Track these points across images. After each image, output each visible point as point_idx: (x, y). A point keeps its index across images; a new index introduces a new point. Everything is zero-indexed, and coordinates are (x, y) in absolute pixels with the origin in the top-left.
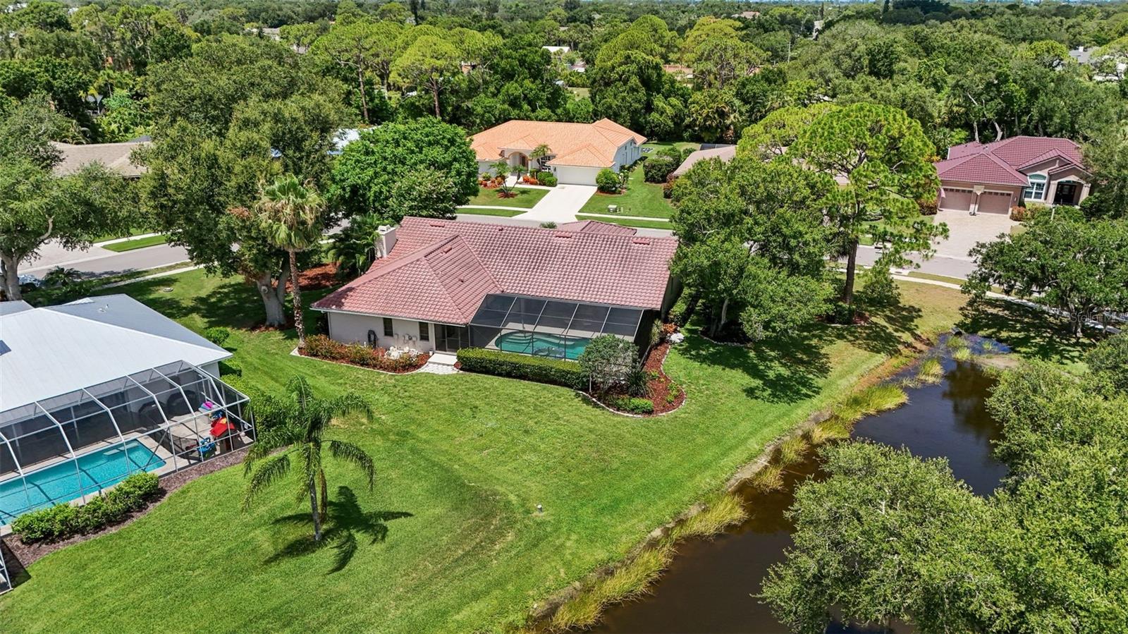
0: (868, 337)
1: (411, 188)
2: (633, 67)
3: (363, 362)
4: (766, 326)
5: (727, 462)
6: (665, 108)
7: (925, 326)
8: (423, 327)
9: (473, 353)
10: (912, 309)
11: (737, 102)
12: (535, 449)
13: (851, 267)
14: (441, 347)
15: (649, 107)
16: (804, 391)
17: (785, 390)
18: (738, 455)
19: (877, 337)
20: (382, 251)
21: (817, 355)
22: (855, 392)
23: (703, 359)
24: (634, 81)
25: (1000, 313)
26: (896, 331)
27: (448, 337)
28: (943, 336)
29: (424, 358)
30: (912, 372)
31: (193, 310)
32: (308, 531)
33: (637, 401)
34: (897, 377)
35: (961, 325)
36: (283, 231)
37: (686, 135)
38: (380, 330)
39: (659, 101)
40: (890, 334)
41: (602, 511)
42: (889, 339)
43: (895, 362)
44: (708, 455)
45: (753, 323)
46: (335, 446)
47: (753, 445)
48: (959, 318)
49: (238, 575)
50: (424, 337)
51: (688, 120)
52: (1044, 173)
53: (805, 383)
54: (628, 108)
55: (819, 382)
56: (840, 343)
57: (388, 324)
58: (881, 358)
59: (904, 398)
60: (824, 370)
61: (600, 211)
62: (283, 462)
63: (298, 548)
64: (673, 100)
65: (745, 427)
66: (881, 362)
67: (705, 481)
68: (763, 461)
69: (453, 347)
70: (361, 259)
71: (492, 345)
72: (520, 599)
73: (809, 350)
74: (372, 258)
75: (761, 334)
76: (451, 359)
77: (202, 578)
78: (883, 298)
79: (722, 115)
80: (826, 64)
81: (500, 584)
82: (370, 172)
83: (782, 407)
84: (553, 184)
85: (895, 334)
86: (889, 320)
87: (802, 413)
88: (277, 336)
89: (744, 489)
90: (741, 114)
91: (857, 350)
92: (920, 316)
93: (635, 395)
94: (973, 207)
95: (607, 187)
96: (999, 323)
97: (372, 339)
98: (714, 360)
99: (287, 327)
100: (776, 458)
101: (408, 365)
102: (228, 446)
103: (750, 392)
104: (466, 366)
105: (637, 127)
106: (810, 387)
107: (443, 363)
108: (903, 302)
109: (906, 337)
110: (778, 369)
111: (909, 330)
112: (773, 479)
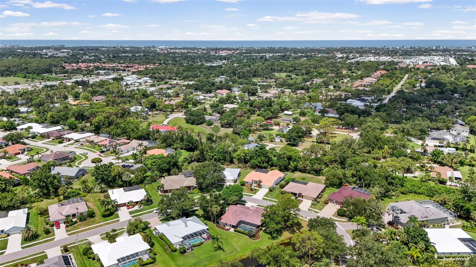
0: (291, 231)
1: (232, 200)
2: (285, 156)
3: (223, 229)
7: (302, 230)
8: (230, 225)
9: (236, 229)
10: (302, 226)
11: (309, 164)
12: (240, 243)
14: (232, 227)
17: (274, 238)
19: (293, 231)
20: (226, 211)
22: (283, 240)
23: (265, 232)
27: (233, 227)
29: (230, 229)
31: (201, 217)
32: (216, 249)
33: (253, 238)
34: (290, 238)
36: (215, 212)
37: (298, 169)
38: (225, 225)
39: (291, 163)
41: (245, 250)
43: (292, 235)
46: (220, 241)
47: (266, 245)
49: (210, 252)
51: (298, 167)
53: (277, 238)
54: (284, 165)
57: (226, 224)
60: (281, 236)
61: (267, 197)
62: (215, 242)
63: (216, 250)
64: (295, 163)
65: (266, 242)
66: (290, 235)
68: (266, 247)
69: (234, 228)
70: (224, 212)
71: (238, 228)
72: (234, 257)
73: (281, 232)
74: (225, 212)
77: (208, 252)
78: (299, 224)
79: (306, 167)
81: (233, 256)
82: (226, 196)
83: (272, 240)
84: (261, 188)
87: (274, 242)
88: (212, 223)
90: (310, 167)
93: (254, 237)
94: (335, 204)
95: (271, 190)
97: (224, 226)
99: (214, 222)
101: (228, 230)
102: (208, 239)
103: (269, 238)
104: (235, 231)
105: (286, 169)
107: (232, 230)
109: (297, 231)
110: (275, 235)
111: (299, 230)
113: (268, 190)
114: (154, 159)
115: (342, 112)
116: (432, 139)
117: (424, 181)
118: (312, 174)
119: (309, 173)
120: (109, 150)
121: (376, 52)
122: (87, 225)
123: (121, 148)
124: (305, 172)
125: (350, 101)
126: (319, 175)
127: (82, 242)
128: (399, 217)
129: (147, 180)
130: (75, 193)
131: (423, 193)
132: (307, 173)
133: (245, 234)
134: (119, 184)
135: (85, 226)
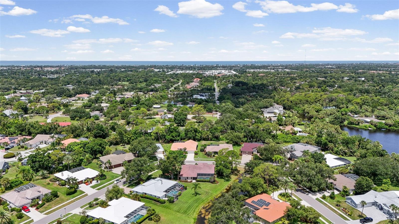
2: (193, 129)
3: (186, 182)
4: (226, 174)
5: (224, 187)
6: (198, 135)
7: (241, 172)
9: (197, 180)
10: (239, 171)
11: (210, 134)
12: (208, 188)
13: (232, 167)
14: (193, 180)
15: (196, 135)
17: (228, 181)
18: (225, 186)
19: (236, 174)
22: (234, 180)
23: (219, 178)
24: (193, 131)
27: (194, 178)
28: (242, 174)
30: (239, 178)
32: (195, 195)
33: (215, 183)
34: (238, 178)
35: (244, 172)
37: (202, 139)
38: (186, 178)
39: (197, 134)
43: (238, 177)
44: (222, 187)
45: (224, 174)
47: (226, 186)
48: (244, 171)
50: (191, 179)
52: (255, 149)
53: (229, 180)
55: (231, 180)
56: (232, 175)
58: (236, 176)
59: (239, 180)
60: (231, 178)
61: (197, 158)
64: (200, 134)
65: (225, 184)
66: (236, 177)
67: (223, 189)
71: (199, 179)
73: (229, 176)
75: (225, 175)
76: (195, 181)
78: (236, 170)
79: (208, 136)
80: (224, 123)
83: (227, 182)
84: (188, 154)
86: (237, 172)
87: (229, 182)
89: (226, 189)
91: (234, 176)
94: (247, 154)
95: (196, 154)
96: (248, 171)
97: (186, 179)
98: (220, 178)
100: (228, 187)
101: (190, 182)
103: (224, 181)
105: (194, 140)
108: (238, 170)
109: (239, 174)
110: (226, 179)
112: (228, 188)
113: (194, 154)
114: (78, 145)
115: (200, 102)
116: (268, 113)
117: (288, 134)
118: (214, 140)
119: (211, 140)
120: (13, 147)
121: (181, 68)
122: (58, 203)
123: (29, 143)
124: (208, 140)
125: (196, 97)
126: (219, 141)
127: (69, 216)
128: (294, 154)
129: (84, 162)
130: (18, 182)
131: (290, 142)
132: (209, 140)
133: (208, 182)
134: (59, 169)
135: (56, 205)
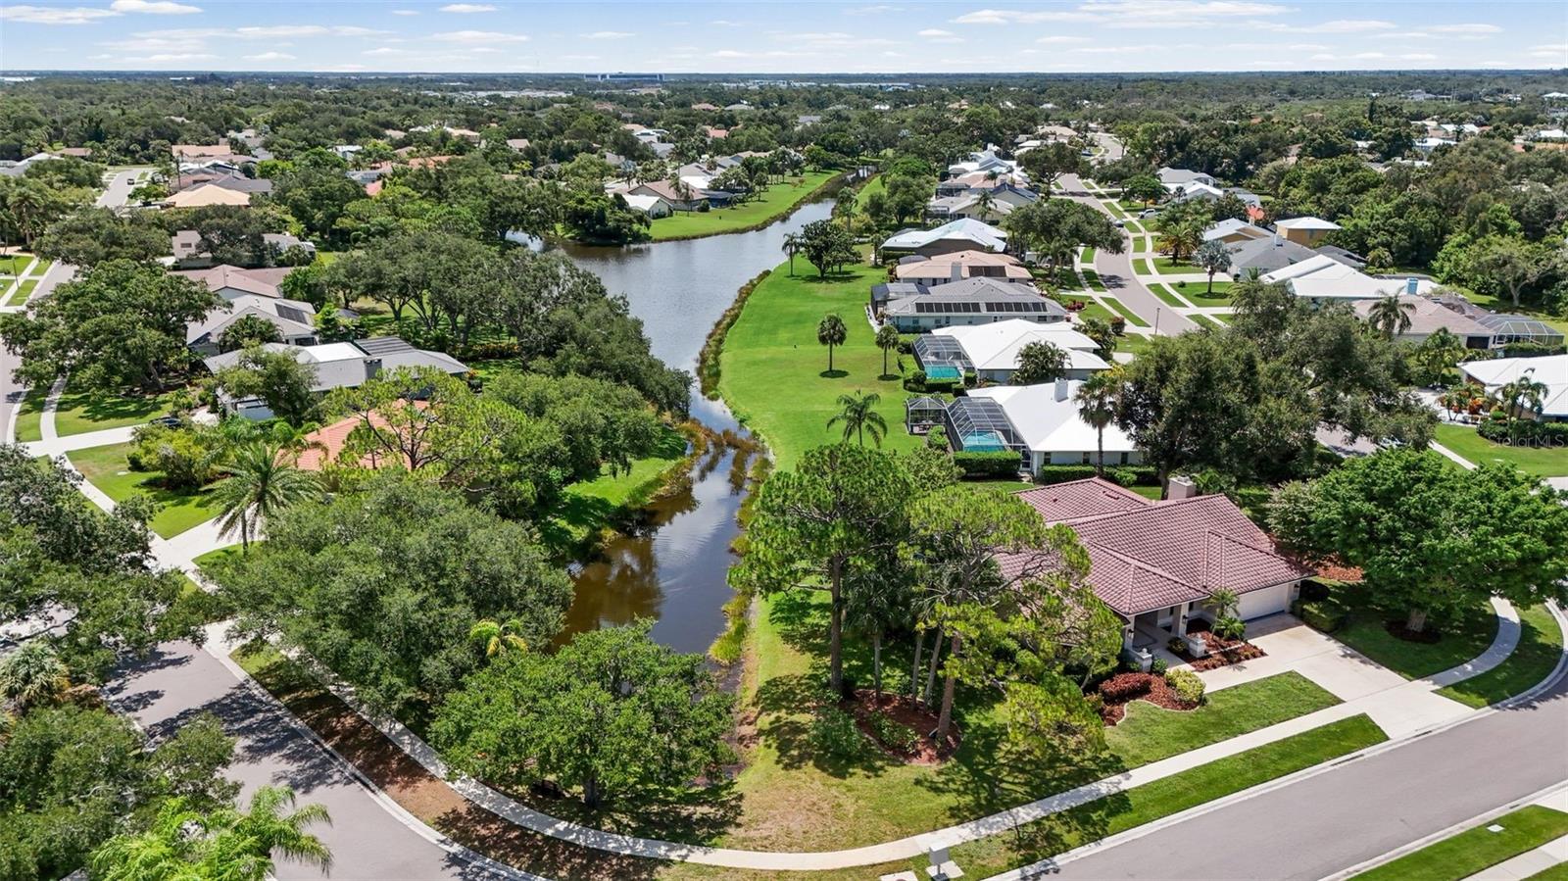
0: (791, 691)
7: (763, 754)
10: (793, 763)
16: (779, 614)
21: (811, 648)
25: (691, 809)
26: (778, 719)
40: (779, 709)
42: (775, 704)
43: (749, 691)
55: (780, 627)
56: (806, 670)
58: (762, 679)
60: (788, 638)
85: (774, 715)
86: (796, 727)
91: (786, 673)
92: (778, 762)
106: (780, 620)
109: (765, 721)
